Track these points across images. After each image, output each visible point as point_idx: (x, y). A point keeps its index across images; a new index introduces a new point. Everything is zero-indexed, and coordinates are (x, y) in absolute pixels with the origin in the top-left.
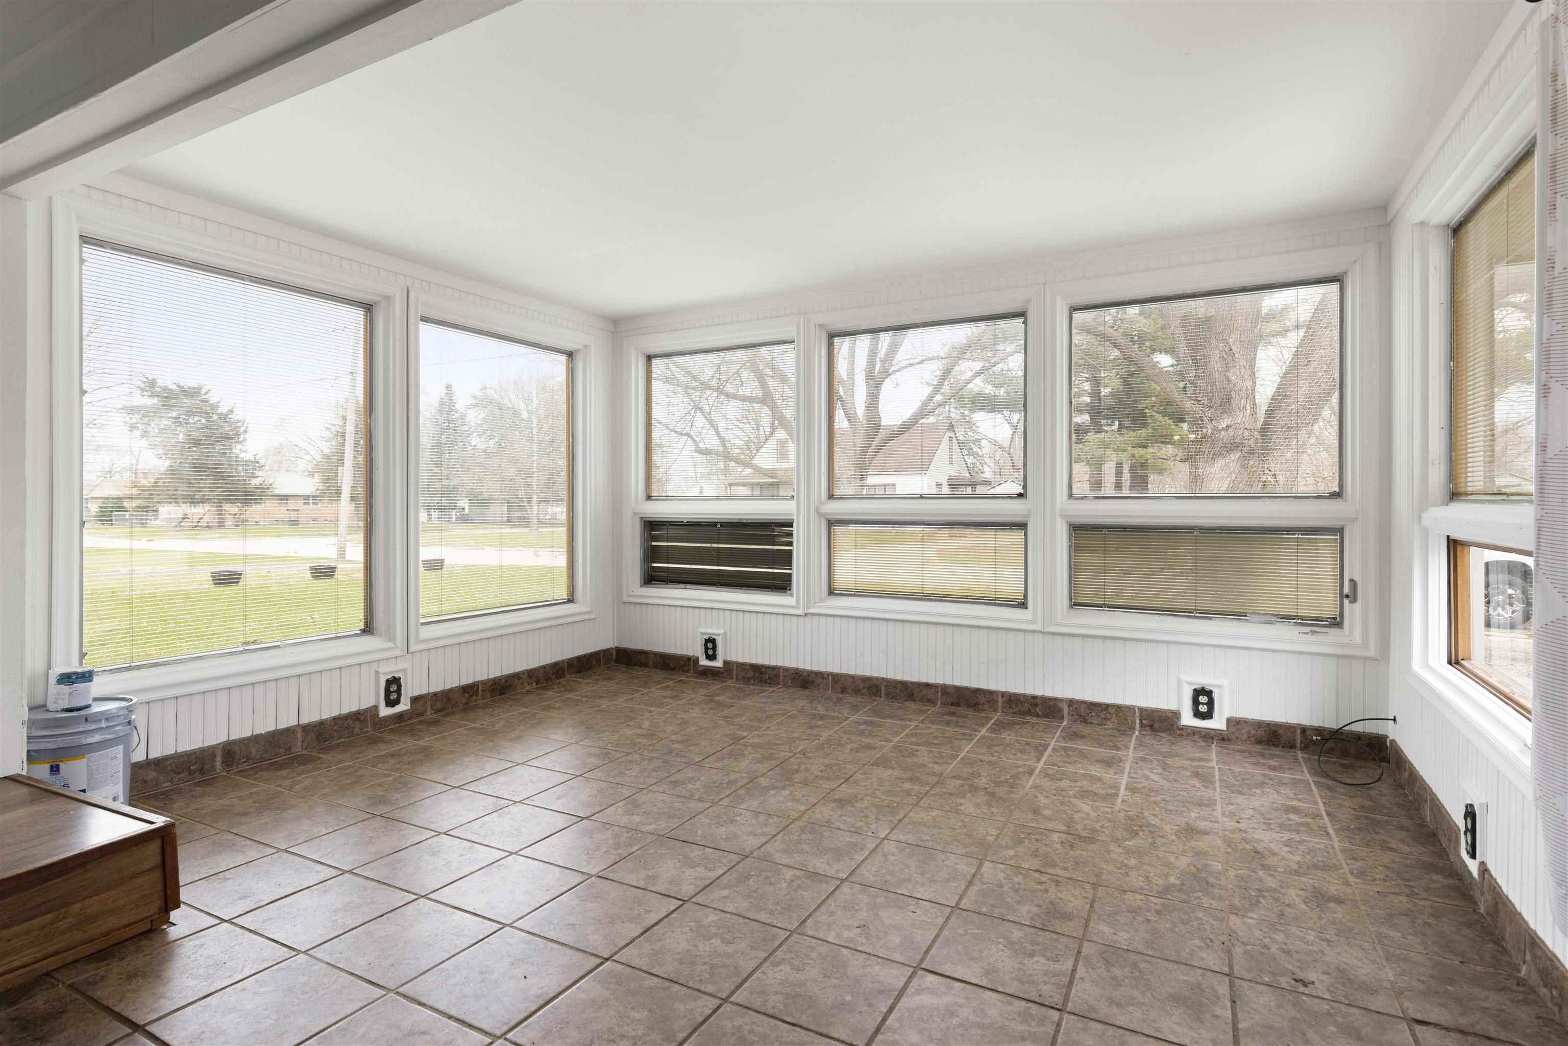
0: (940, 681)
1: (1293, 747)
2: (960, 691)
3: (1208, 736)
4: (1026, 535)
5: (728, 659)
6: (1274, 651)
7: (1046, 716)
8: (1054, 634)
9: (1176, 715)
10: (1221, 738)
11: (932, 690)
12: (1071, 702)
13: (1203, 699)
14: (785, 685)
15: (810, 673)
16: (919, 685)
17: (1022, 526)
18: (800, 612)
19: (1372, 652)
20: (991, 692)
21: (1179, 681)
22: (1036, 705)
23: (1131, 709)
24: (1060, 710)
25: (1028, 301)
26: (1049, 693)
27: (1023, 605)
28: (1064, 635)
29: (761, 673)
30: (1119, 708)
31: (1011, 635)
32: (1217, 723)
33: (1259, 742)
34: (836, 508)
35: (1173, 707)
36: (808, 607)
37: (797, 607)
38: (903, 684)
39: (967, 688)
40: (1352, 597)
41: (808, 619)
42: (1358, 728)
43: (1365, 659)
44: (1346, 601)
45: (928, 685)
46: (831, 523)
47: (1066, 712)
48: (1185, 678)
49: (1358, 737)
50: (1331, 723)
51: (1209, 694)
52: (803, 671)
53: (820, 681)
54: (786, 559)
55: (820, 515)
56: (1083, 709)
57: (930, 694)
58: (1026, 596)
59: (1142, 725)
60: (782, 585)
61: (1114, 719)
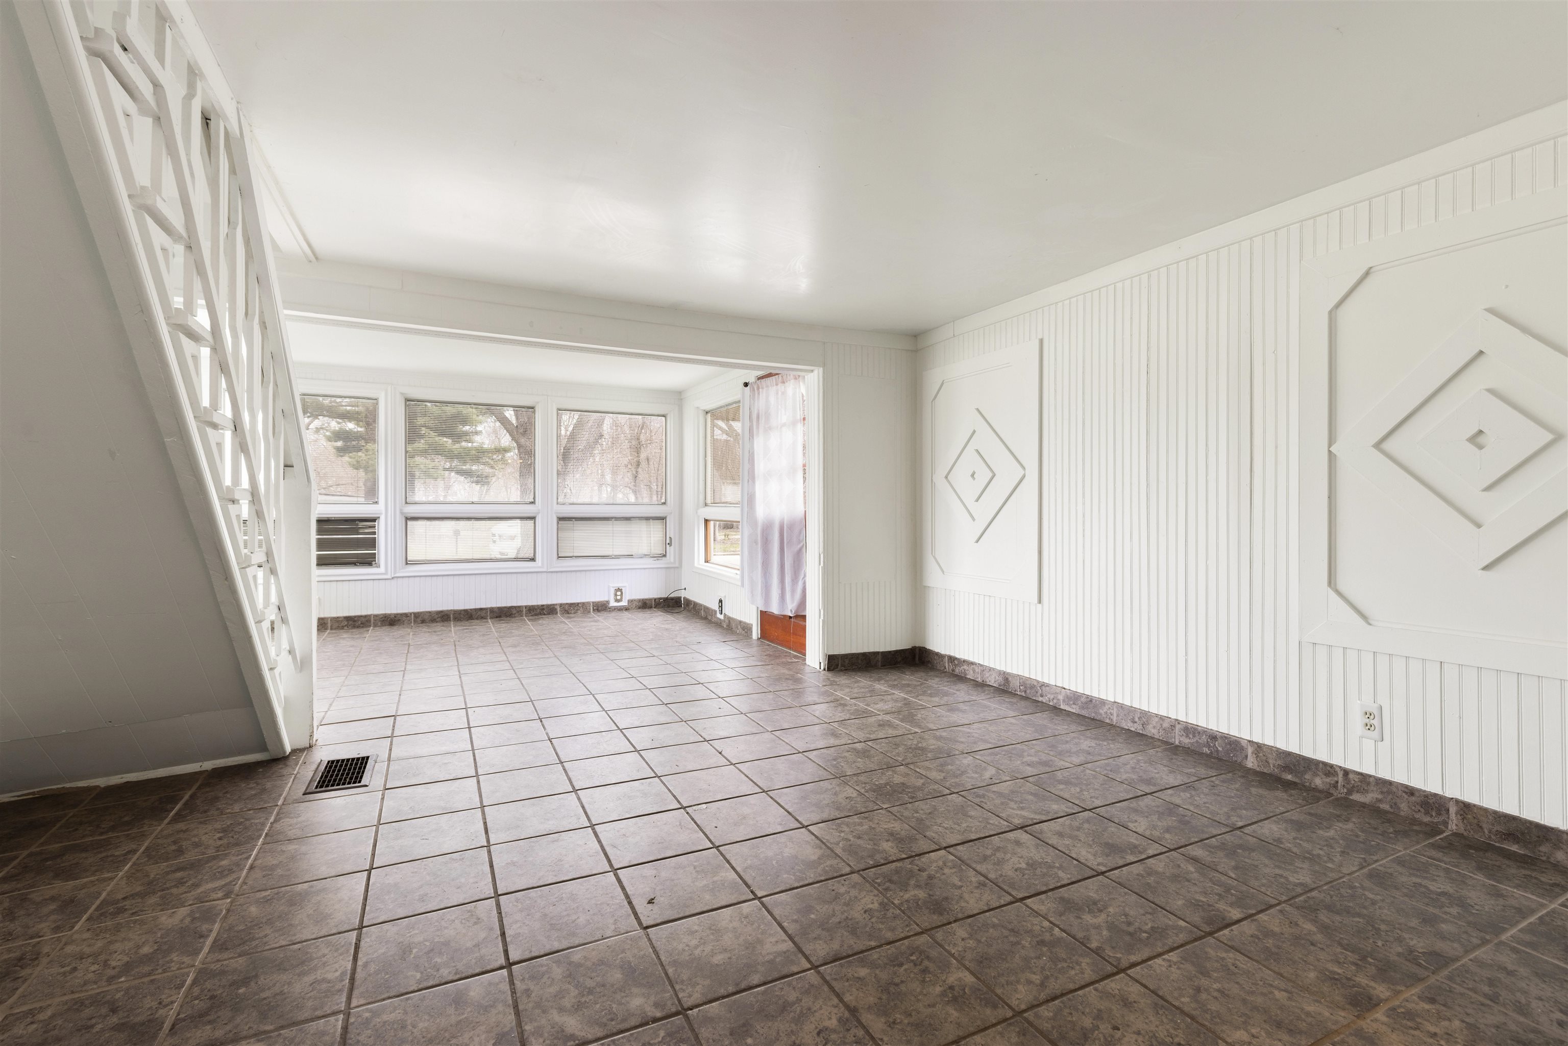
0: (489, 606)
1: (651, 607)
2: (500, 609)
3: (620, 609)
4: (535, 523)
5: (322, 616)
6: (644, 569)
7: (549, 614)
8: (552, 572)
9: (608, 602)
10: (626, 609)
11: (484, 611)
12: (561, 605)
13: (619, 593)
14: (375, 626)
15: (396, 615)
16: (476, 610)
17: (533, 518)
18: (389, 576)
19: (677, 565)
20: (519, 607)
21: (609, 587)
22: (543, 609)
23: (588, 603)
24: (556, 609)
25: (538, 403)
26: (550, 603)
27: (533, 560)
28: (557, 572)
29: (354, 621)
30: (583, 604)
31: (530, 575)
32: (624, 603)
33: (639, 608)
34: (412, 510)
35: (606, 599)
36: (395, 574)
37: (386, 573)
38: (466, 611)
39: (505, 607)
40: (670, 544)
41: (395, 581)
42: (672, 596)
43: (674, 568)
44: (668, 546)
45: (481, 609)
46: (408, 519)
47: (558, 609)
48: (611, 585)
49: (672, 599)
50: (664, 596)
51: (621, 590)
52: (390, 615)
53: (404, 618)
54: (372, 543)
55: (402, 513)
56: (567, 607)
57: (483, 614)
58: (535, 555)
59: (594, 610)
60: (368, 561)
61: (581, 609)
